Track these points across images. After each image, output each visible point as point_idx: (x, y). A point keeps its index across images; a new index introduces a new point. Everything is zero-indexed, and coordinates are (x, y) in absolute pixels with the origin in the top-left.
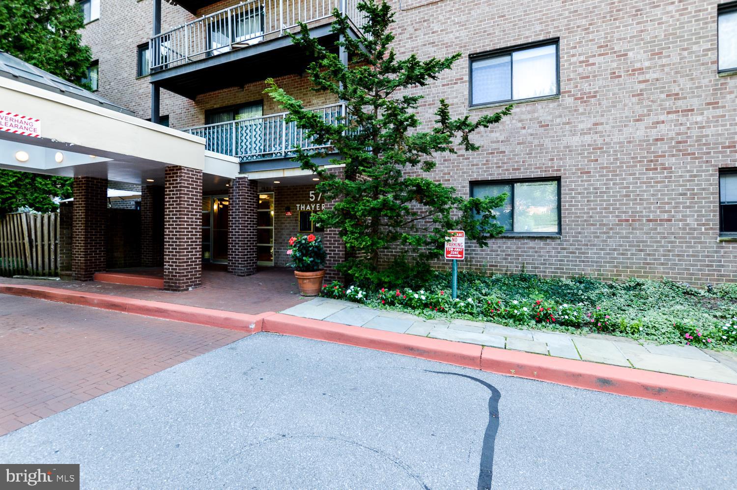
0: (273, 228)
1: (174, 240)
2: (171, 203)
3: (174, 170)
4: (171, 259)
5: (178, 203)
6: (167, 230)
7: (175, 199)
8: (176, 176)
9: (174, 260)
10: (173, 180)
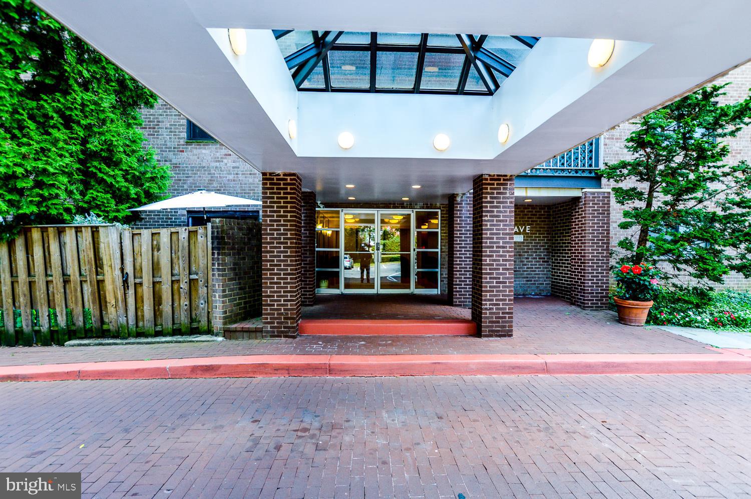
0: (439, 250)
1: (501, 271)
2: (495, 223)
3: (500, 180)
4: (495, 296)
5: (508, 223)
6: (488, 259)
7: (501, 218)
8: (504, 189)
9: (501, 298)
10: (498, 193)
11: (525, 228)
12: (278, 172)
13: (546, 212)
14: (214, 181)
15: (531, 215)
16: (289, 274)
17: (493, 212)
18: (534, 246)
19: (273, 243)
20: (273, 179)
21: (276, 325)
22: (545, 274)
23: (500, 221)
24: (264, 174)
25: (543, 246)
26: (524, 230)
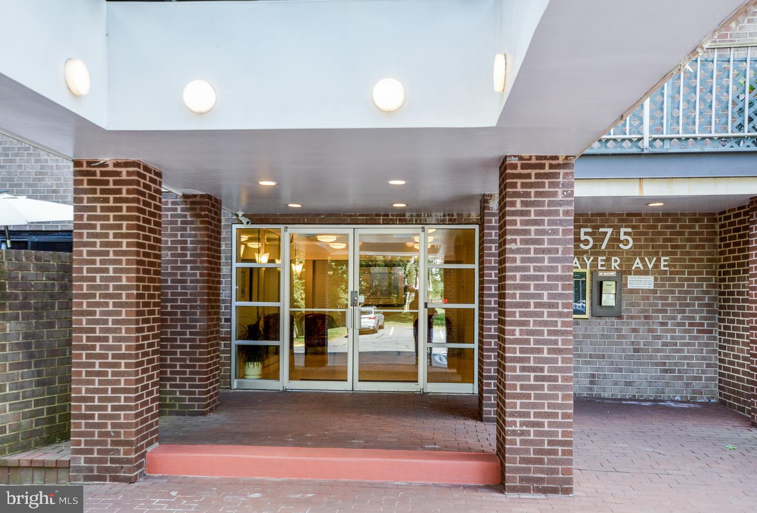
1: (545, 355)
2: (532, 255)
3: (542, 166)
4: (534, 406)
5: (560, 255)
6: (518, 329)
7: (546, 246)
8: (552, 185)
9: (546, 410)
10: (538, 194)
11: (658, 260)
12: (103, 160)
13: (707, 227)
14: (46, 174)
15: (672, 234)
16: (123, 356)
17: (527, 232)
18: (679, 299)
19: (94, 296)
20: (94, 174)
21: (95, 455)
22: (704, 358)
23: (543, 251)
24: (77, 163)
25: (698, 299)
26: (656, 266)
